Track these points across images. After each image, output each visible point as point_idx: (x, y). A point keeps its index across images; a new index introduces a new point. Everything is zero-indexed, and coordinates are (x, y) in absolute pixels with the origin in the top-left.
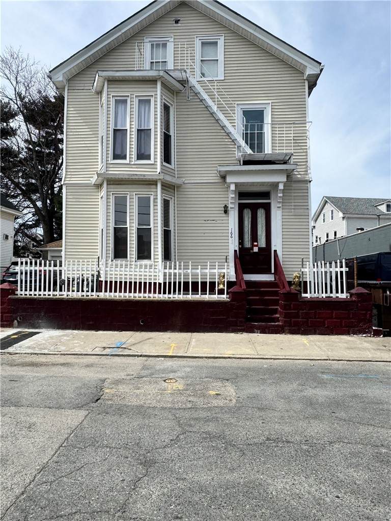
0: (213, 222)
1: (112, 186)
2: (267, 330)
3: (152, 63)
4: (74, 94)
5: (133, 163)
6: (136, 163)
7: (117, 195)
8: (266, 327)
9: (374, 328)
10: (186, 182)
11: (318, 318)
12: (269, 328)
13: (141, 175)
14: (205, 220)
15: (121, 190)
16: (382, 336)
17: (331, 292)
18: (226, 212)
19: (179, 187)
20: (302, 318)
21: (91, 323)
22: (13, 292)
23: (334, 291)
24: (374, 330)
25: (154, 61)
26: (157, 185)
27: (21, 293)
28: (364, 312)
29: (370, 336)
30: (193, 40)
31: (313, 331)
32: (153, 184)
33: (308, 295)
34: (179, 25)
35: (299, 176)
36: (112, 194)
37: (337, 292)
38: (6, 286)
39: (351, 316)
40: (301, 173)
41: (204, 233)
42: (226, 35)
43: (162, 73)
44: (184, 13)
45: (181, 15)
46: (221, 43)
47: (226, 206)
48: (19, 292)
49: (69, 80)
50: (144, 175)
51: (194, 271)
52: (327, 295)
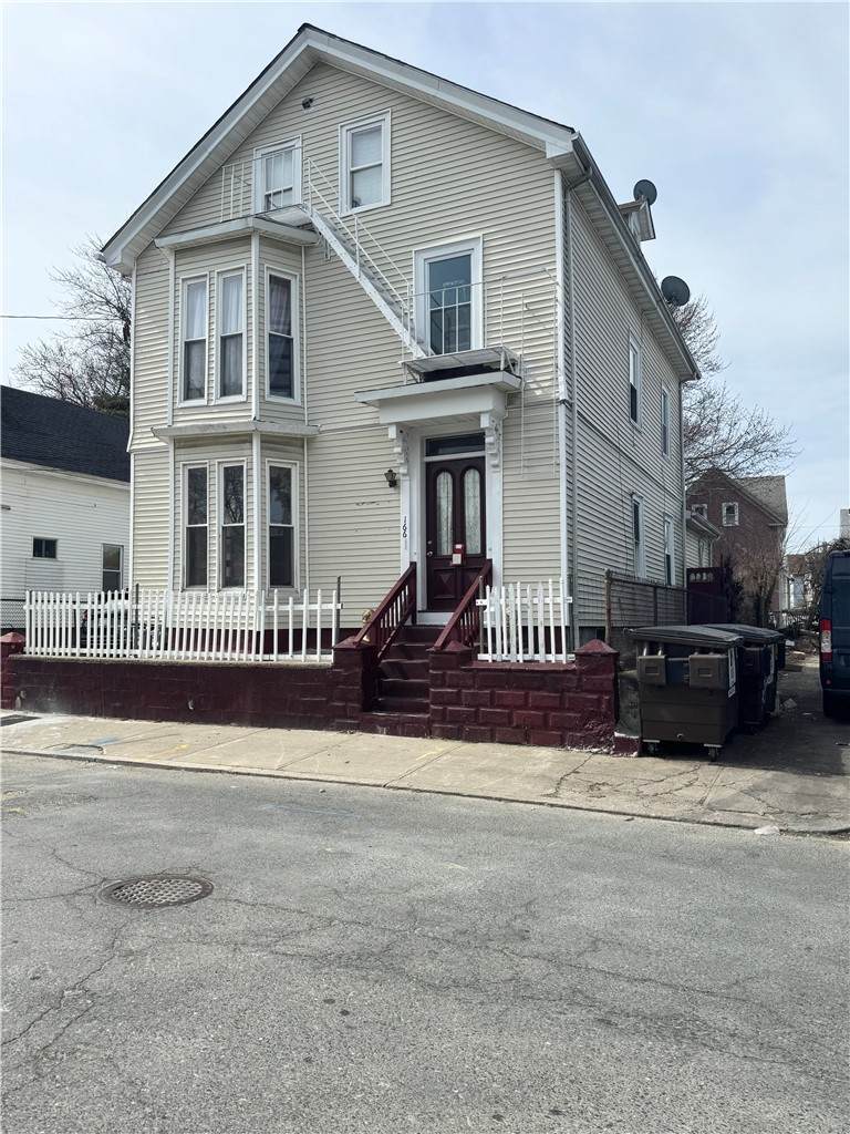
0: (374, 506)
1: (182, 451)
2: (399, 729)
3: (268, 196)
4: (147, 282)
5: (212, 404)
6: (220, 402)
7: (192, 467)
8: (398, 723)
9: (616, 734)
10: (323, 429)
11: (498, 707)
12: (403, 724)
13: (218, 425)
14: (358, 504)
15: (198, 458)
16: (635, 753)
17: (536, 651)
18: (393, 483)
19: (311, 440)
20: (466, 706)
21: (117, 704)
22: (20, 647)
23: (542, 649)
24: (617, 738)
25: (271, 192)
26: (251, 442)
27: (32, 650)
28: (595, 697)
29: (608, 753)
30: (334, 134)
31: (488, 734)
32: (244, 442)
33: (488, 657)
34: (310, 110)
35: (538, 393)
36: (184, 465)
37: (548, 651)
38: (8, 638)
39: (567, 706)
40: (543, 385)
41: (357, 530)
42: (395, 109)
43: (251, 222)
44: (322, 82)
45: (316, 89)
46: (386, 127)
47: (391, 471)
48: (27, 649)
49: (139, 258)
50: (224, 426)
51: (325, 607)
52: (528, 657)
